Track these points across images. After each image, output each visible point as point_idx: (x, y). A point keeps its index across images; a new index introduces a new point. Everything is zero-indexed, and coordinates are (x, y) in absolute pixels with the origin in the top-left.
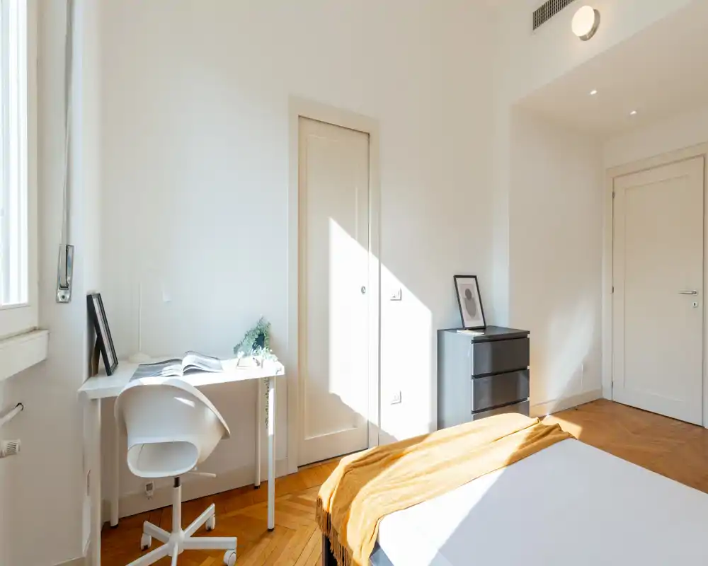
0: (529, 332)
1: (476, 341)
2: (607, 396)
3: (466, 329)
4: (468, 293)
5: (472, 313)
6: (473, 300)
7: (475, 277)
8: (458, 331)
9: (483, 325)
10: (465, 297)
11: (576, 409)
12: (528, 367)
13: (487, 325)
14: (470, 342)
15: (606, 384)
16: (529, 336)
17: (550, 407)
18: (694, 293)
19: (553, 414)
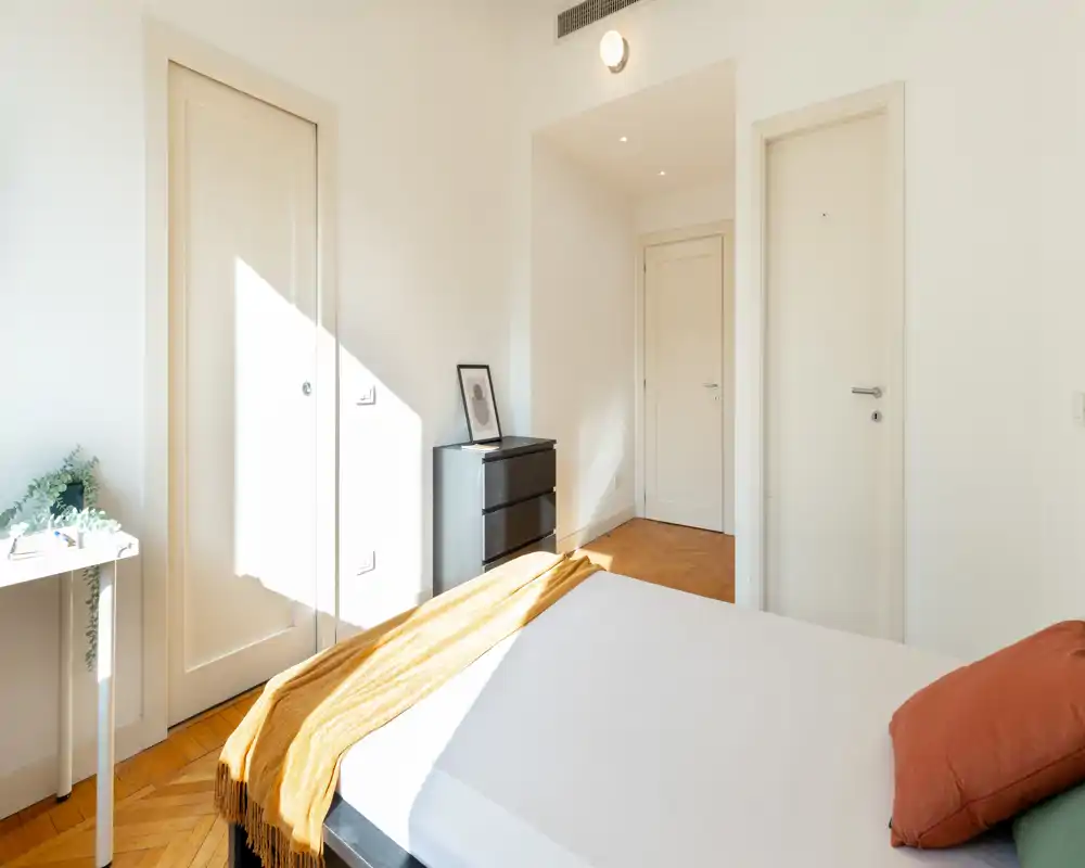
0: (554, 442)
1: (488, 459)
2: (640, 515)
3: (474, 443)
4: (478, 390)
5: (483, 420)
7: (487, 367)
8: (463, 447)
9: (498, 436)
11: (608, 535)
12: (554, 489)
13: (503, 435)
14: (481, 460)
15: (639, 497)
16: (555, 446)
17: (580, 539)
18: (716, 385)
19: (582, 547)
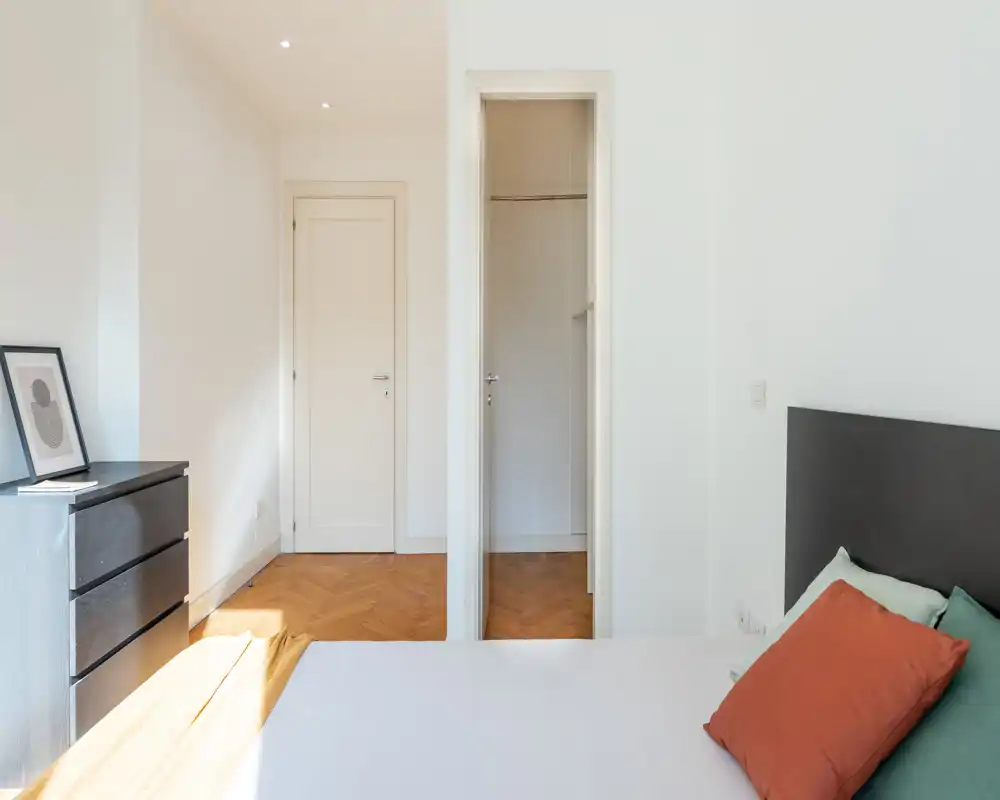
0: (186, 464)
2: (287, 548)
3: (40, 480)
4: (41, 391)
5: (53, 438)
6: (56, 407)
7: (57, 351)
8: (20, 489)
9: (83, 463)
10: (32, 399)
11: (250, 585)
12: (186, 535)
13: (91, 460)
14: (67, 508)
15: (285, 528)
16: (186, 472)
17: (217, 596)
18: (386, 378)
19: (220, 607)
